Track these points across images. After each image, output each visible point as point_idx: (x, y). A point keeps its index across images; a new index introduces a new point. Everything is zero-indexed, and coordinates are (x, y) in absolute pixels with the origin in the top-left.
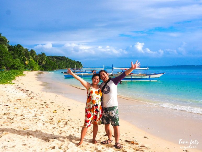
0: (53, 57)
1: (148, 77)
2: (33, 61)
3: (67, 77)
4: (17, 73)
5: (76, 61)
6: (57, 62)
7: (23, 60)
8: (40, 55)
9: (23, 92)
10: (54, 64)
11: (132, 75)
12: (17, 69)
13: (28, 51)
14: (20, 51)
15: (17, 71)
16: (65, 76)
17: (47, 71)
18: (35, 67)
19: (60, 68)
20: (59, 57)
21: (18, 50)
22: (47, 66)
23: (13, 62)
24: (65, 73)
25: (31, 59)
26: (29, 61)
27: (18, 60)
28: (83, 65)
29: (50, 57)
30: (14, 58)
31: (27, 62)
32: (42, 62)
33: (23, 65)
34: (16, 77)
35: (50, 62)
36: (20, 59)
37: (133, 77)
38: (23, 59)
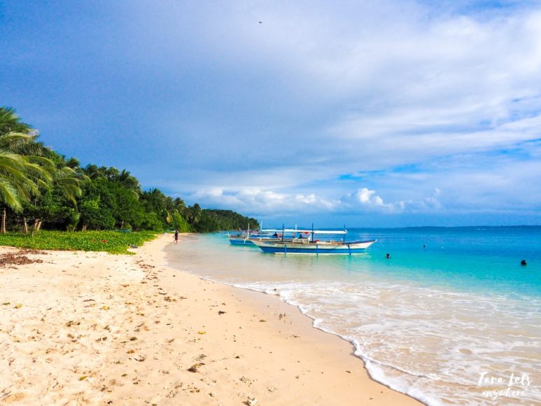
0: (212, 211)
1: (345, 247)
2: (180, 217)
3: (234, 243)
4: (149, 236)
5: (250, 217)
6: (218, 219)
7: (162, 216)
8: (190, 208)
9: (143, 269)
10: (214, 222)
11: (318, 243)
12: (151, 229)
13: (173, 200)
14: (158, 201)
15: (149, 233)
16: (231, 241)
17: (201, 232)
18: (181, 225)
19: (223, 229)
20: (223, 211)
21: (155, 199)
22: (202, 226)
23: (145, 218)
24: (232, 236)
25: (175, 213)
26: (173, 216)
27: (153, 213)
28: (261, 225)
29: (208, 210)
30: (148, 211)
31: (168, 219)
32: (194, 219)
33: (160, 223)
34: (145, 242)
35: (208, 219)
36: (158, 214)
37: (319, 247)
38: (163, 213)
